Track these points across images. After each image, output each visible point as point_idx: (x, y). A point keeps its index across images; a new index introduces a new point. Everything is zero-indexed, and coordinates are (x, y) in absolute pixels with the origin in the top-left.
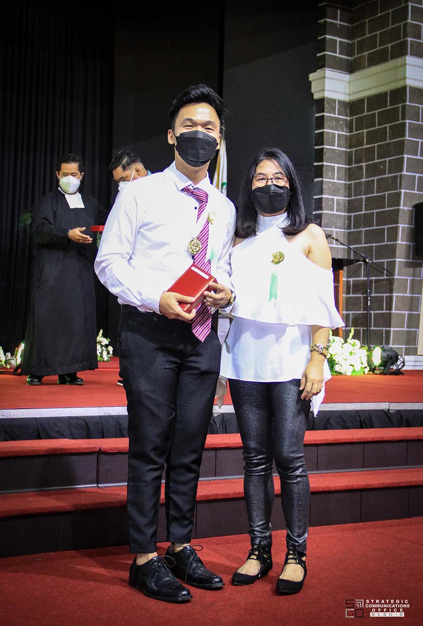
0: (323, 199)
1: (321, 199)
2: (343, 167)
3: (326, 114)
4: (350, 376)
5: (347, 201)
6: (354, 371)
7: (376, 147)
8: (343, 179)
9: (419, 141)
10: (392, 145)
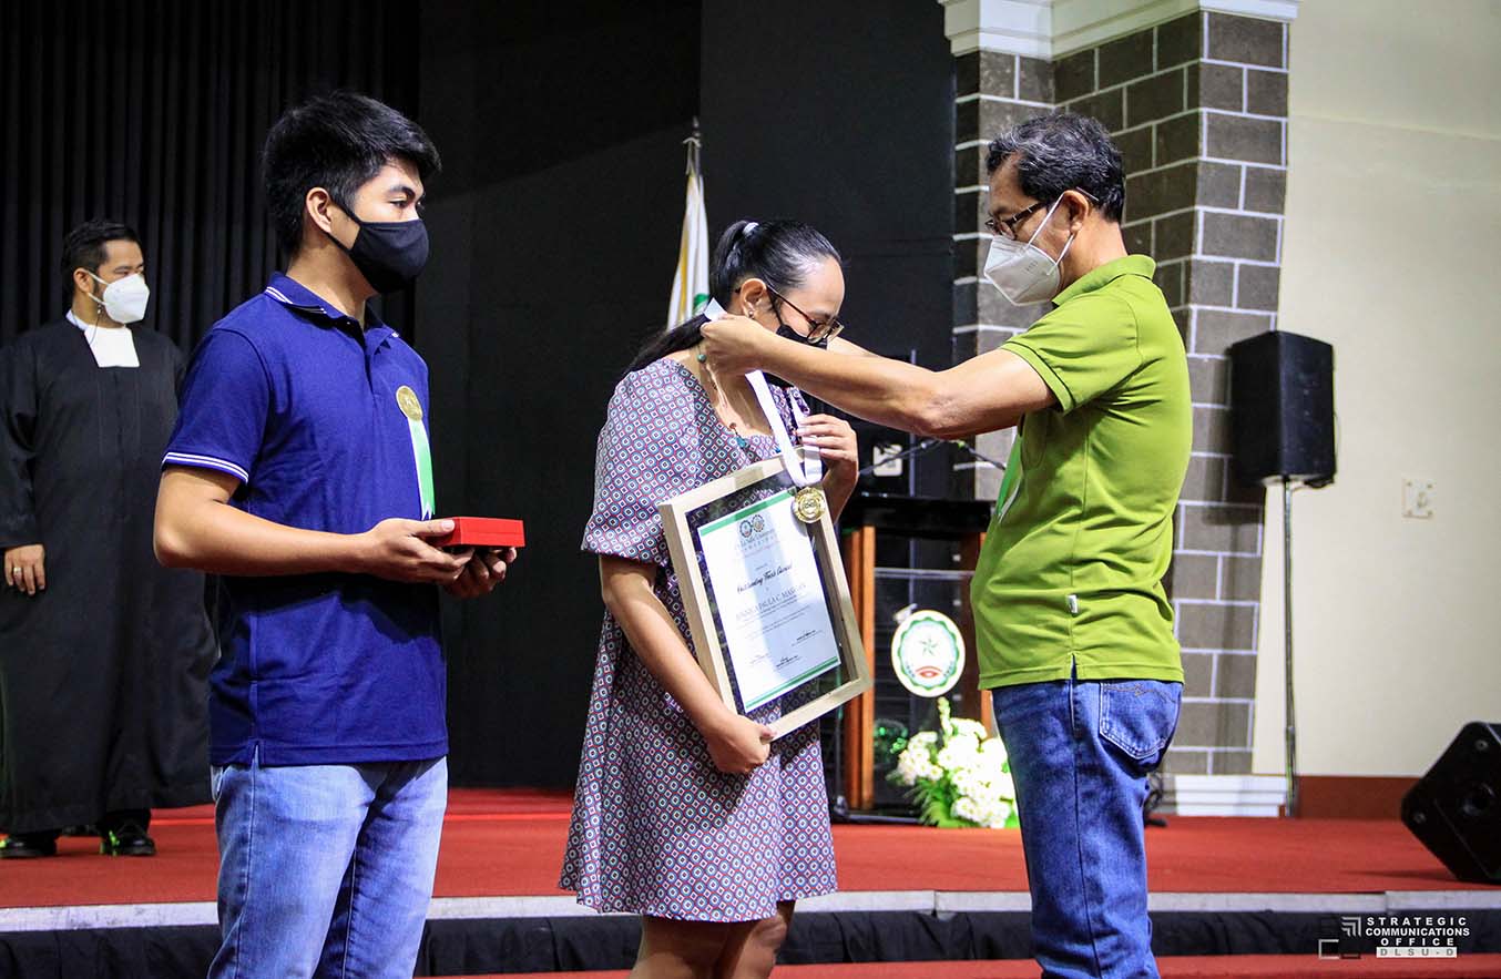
0: (979, 337)
1: (973, 334)
3: (984, 97)
6: (1011, 816)
9: (1239, 167)
10: (1165, 180)
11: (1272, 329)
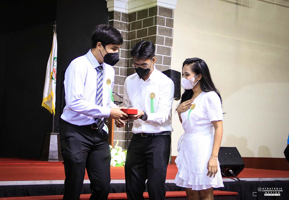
2: (124, 50)
3: (114, 20)
4: (115, 167)
5: (127, 70)
6: (117, 164)
7: (142, 39)
8: (125, 57)
9: (164, 37)
10: (150, 39)
11: (169, 69)
